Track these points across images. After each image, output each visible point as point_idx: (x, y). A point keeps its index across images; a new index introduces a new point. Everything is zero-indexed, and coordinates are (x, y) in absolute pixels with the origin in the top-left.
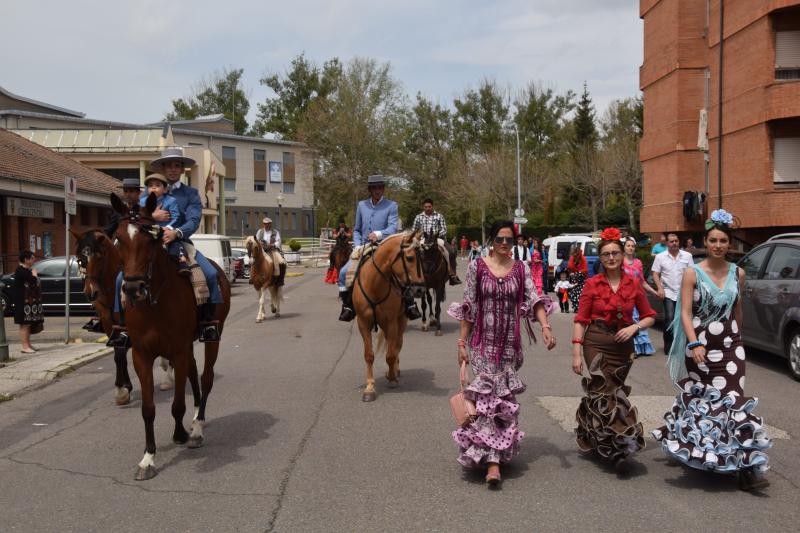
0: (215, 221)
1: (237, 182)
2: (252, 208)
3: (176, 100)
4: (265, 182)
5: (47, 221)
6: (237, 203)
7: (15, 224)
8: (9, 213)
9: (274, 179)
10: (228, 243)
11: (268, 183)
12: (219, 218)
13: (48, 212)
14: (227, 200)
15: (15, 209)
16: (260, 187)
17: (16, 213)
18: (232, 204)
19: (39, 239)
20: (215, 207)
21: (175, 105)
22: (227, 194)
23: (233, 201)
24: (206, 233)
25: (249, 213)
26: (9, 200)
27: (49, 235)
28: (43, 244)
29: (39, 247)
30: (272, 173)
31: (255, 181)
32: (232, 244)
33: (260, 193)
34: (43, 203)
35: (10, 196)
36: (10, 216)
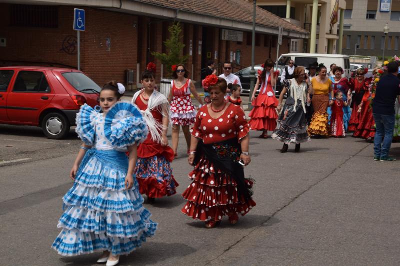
0: (335, 43)
1: (353, 12)
2: (363, 32)
4: (376, 11)
5: (239, 43)
6: (352, 29)
7: (224, 45)
8: (223, 39)
9: (383, 9)
10: (348, 60)
11: (378, 12)
12: (338, 41)
13: (240, 38)
14: (345, 27)
15: (225, 36)
16: (371, 16)
17: (226, 39)
18: (348, 30)
19: (235, 54)
20: (336, 33)
22: (346, 22)
23: (349, 27)
24: (328, 53)
25: (360, 36)
26: (223, 30)
27: (240, 51)
28: (236, 57)
29: (234, 59)
30: (382, 4)
31: (368, 11)
32: (351, 61)
33: (371, 21)
34: (238, 32)
35: (224, 28)
36: (222, 40)
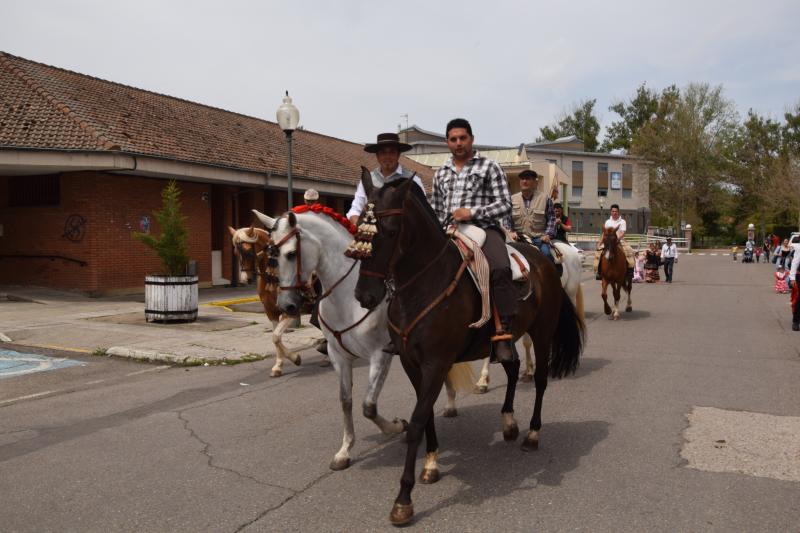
1: (584, 189)
2: (595, 210)
3: (543, 127)
9: (614, 186)
11: (609, 189)
14: (575, 204)
16: (602, 193)
18: (576, 207)
21: (543, 131)
22: (576, 199)
23: (579, 204)
25: (593, 214)
30: (613, 181)
31: (599, 188)
33: (603, 198)
